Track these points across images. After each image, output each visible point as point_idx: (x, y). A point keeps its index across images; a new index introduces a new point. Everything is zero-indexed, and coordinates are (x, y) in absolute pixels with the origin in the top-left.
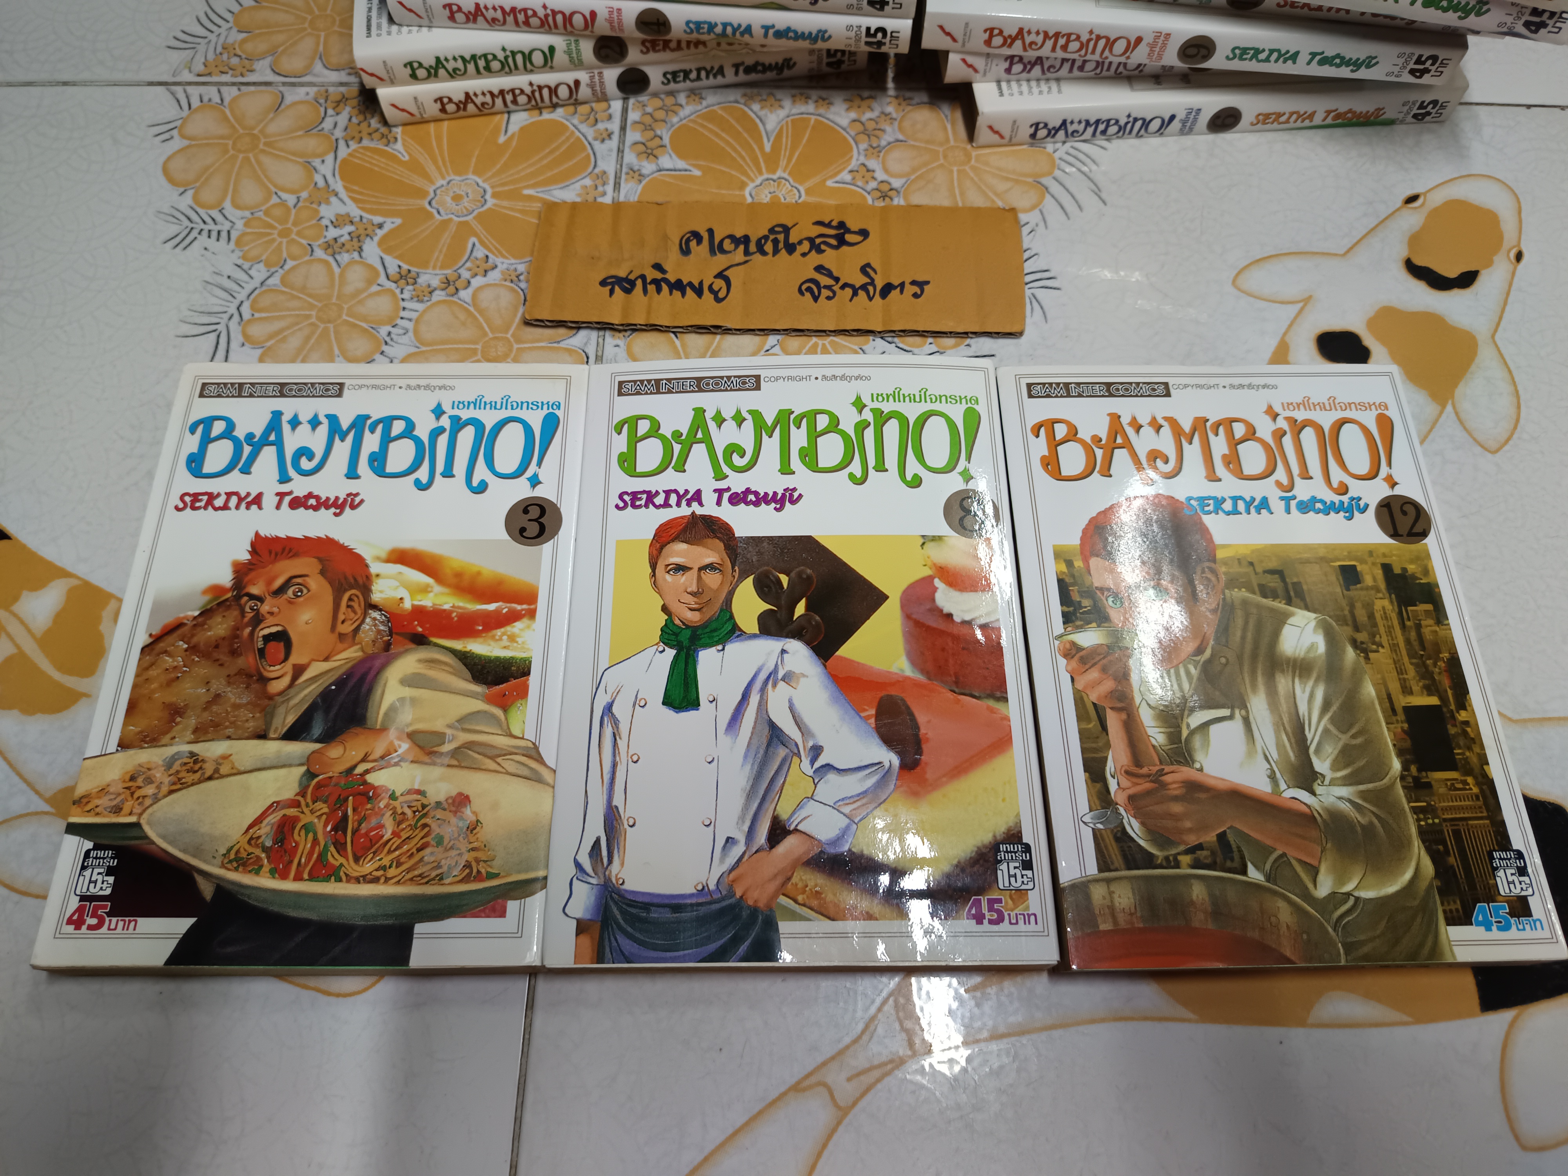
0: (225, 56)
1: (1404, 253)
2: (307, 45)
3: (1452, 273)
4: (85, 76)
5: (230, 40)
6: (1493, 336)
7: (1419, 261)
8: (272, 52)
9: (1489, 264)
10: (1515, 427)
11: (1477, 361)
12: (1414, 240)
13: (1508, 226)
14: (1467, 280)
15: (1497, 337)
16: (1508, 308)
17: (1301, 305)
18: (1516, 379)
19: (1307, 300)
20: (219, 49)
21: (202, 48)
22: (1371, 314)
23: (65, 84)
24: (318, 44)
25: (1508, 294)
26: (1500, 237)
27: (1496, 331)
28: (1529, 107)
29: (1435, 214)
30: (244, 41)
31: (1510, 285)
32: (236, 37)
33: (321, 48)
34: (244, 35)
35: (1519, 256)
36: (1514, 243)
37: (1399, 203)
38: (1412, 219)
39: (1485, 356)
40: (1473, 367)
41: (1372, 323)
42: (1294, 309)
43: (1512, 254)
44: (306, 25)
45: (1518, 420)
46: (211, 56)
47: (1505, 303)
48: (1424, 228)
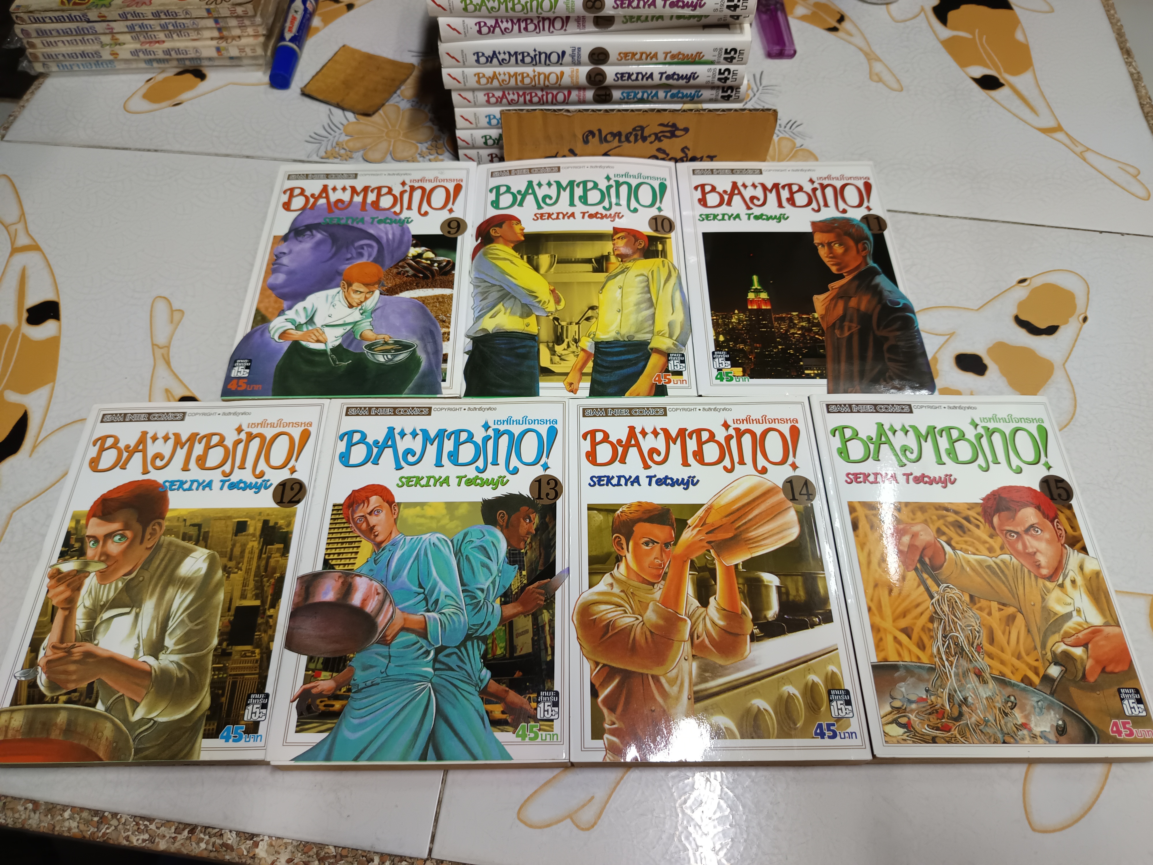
0: (337, 149)
1: (1014, 312)
2: (383, 146)
3: (1043, 326)
4: (259, 154)
5: (341, 140)
6: (1064, 364)
7: (1023, 317)
8: (364, 148)
9: (1066, 322)
10: (1072, 418)
11: (1053, 378)
12: (1021, 305)
13: (1080, 301)
14: (1051, 330)
15: (1066, 366)
16: (1075, 349)
17: (948, 337)
18: (1076, 391)
19: (952, 335)
20: (334, 144)
21: (324, 143)
22: (991, 345)
23: (248, 157)
24: (389, 146)
25: (1076, 340)
26: (1074, 307)
27: (1066, 361)
28: (1101, 232)
29: (1035, 292)
30: (348, 141)
31: (1078, 335)
32: (344, 138)
33: (391, 148)
34: (348, 138)
35: (1085, 319)
36: (1083, 311)
37: (1015, 282)
38: (1022, 293)
39: (1058, 375)
40: (1050, 381)
41: (990, 351)
42: (943, 339)
43: (1081, 318)
44: (384, 135)
45: (1074, 414)
46: (329, 148)
47: (1074, 346)
48: (1029, 297)
